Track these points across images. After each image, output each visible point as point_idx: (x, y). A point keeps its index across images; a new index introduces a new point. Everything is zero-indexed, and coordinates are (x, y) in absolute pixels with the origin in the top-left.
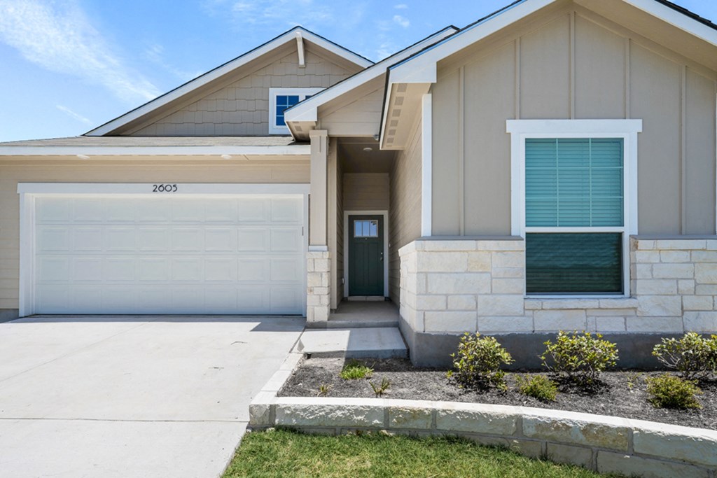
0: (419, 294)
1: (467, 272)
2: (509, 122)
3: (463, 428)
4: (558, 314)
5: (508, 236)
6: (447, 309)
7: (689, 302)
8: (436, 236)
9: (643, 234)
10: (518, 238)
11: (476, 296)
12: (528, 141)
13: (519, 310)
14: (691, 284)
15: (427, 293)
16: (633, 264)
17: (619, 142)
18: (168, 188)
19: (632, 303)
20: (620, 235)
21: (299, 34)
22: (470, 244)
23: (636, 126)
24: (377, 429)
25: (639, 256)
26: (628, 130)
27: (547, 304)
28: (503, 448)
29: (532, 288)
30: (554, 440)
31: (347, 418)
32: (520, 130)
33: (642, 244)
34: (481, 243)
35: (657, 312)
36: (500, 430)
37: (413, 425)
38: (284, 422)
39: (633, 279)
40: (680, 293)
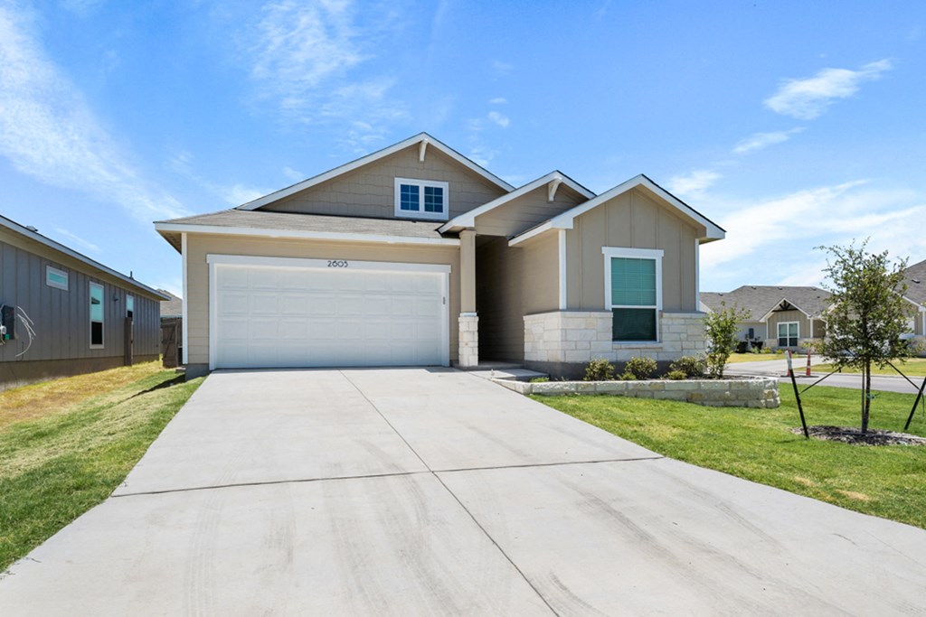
0: (562, 341)
1: (586, 329)
2: (603, 248)
3: (607, 389)
4: (628, 351)
5: (603, 309)
6: (576, 349)
7: (685, 345)
8: (569, 309)
9: (664, 310)
10: (608, 311)
11: (590, 342)
12: (612, 258)
13: (610, 348)
14: (685, 335)
15: (566, 341)
16: (661, 325)
17: (654, 261)
18: (341, 264)
19: (660, 345)
20: (654, 310)
21: (427, 140)
22: (587, 314)
23: (661, 253)
24: (573, 393)
25: (664, 321)
26: (657, 255)
27: (623, 346)
28: (621, 395)
29: (615, 339)
30: (639, 390)
31: (562, 388)
32: (609, 253)
33: (665, 315)
34: (592, 313)
35: (671, 350)
36: (620, 389)
37: (587, 390)
38: (537, 391)
39: (661, 333)
40: (681, 340)
